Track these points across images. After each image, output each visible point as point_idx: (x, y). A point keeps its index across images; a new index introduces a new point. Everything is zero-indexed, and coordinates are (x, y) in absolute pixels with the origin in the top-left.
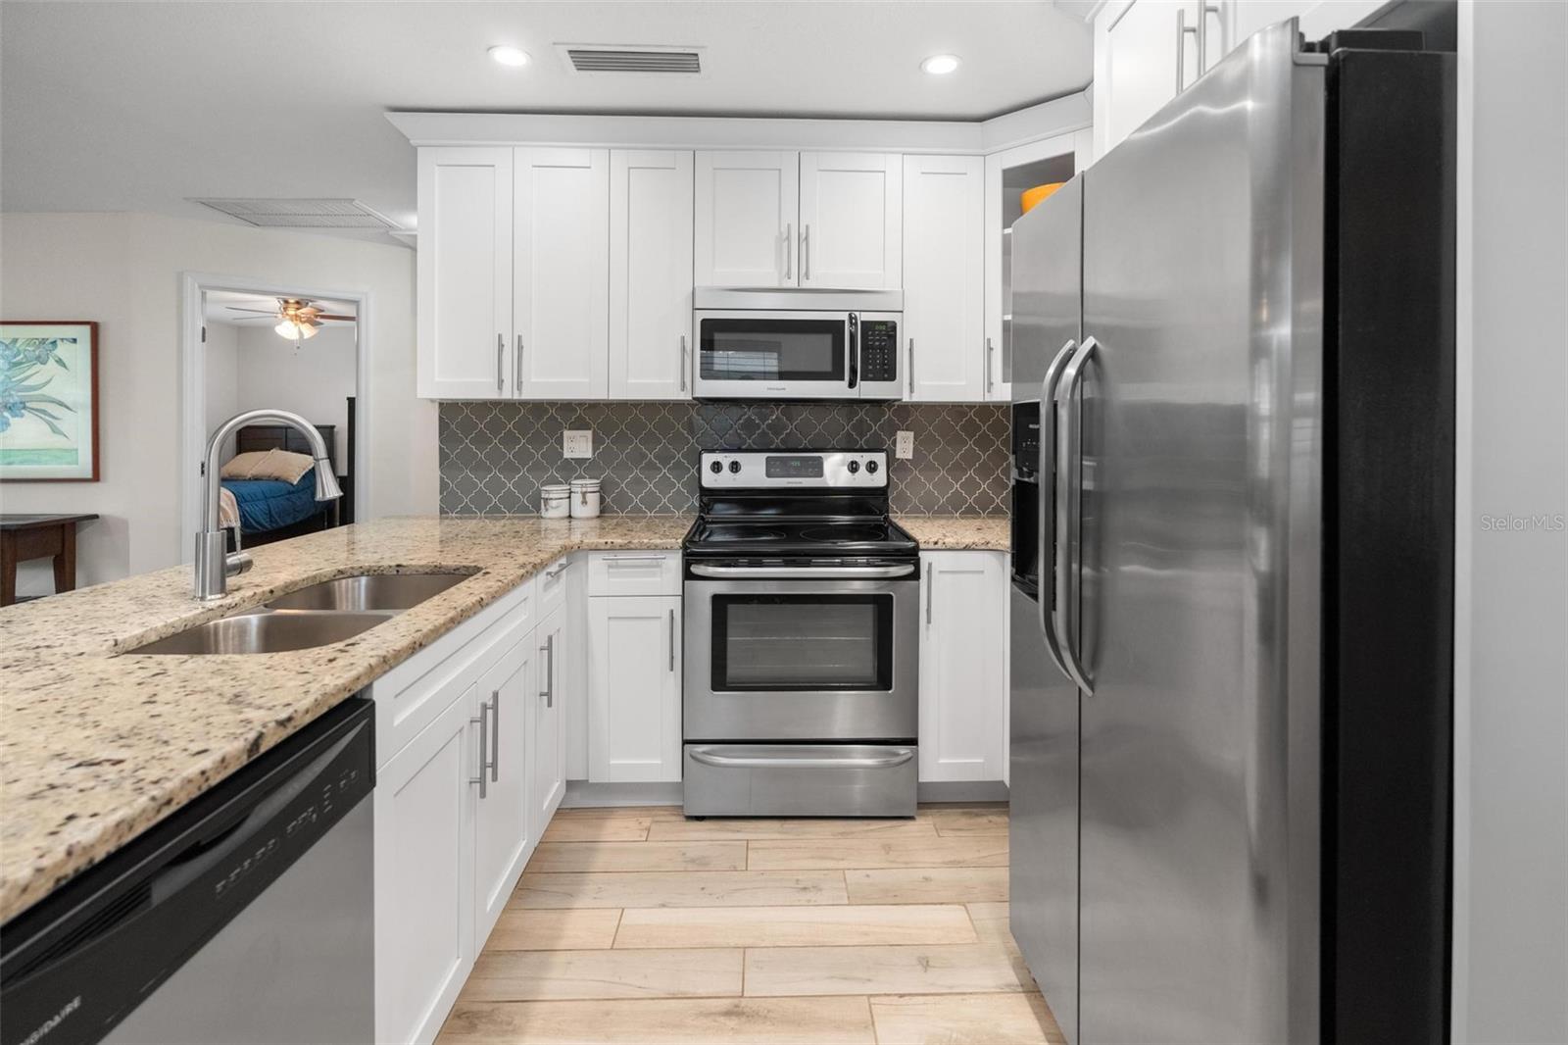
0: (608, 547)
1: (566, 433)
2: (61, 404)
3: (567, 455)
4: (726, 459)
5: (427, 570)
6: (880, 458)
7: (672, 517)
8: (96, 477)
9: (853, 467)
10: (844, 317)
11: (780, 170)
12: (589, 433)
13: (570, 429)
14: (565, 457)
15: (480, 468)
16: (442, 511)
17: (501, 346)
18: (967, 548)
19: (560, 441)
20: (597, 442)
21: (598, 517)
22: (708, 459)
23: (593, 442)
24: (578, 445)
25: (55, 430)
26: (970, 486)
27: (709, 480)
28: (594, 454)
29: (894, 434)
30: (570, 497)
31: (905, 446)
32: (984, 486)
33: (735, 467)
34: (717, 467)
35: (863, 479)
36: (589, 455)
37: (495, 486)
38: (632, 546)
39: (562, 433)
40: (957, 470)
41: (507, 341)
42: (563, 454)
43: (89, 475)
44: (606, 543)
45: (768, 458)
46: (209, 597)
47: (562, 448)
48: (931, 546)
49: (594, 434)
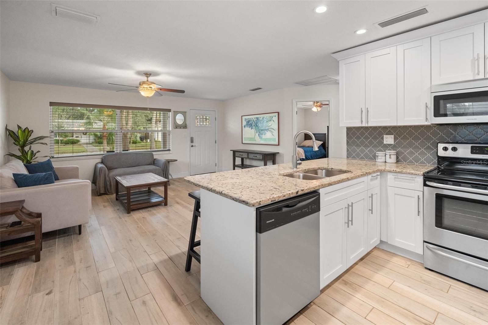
0: (394, 171)
1: (385, 136)
2: (273, 129)
3: (385, 143)
4: (450, 146)
5: (339, 170)
7: (424, 165)
8: (279, 145)
12: (393, 136)
13: (386, 135)
14: (384, 143)
15: (358, 146)
16: (347, 157)
17: (362, 111)
19: (383, 138)
20: (395, 139)
21: (396, 163)
22: (441, 146)
23: (394, 139)
24: (389, 140)
25: (273, 135)
27: (441, 153)
28: (394, 143)
30: (385, 156)
33: (454, 149)
34: (445, 149)
36: (393, 143)
37: (362, 151)
38: (403, 172)
39: (383, 136)
41: (363, 110)
42: (383, 142)
43: (278, 144)
44: (394, 170)
45: (472, 147)
46: (294, 169)
47: (383, 141)
49: (395, 136)
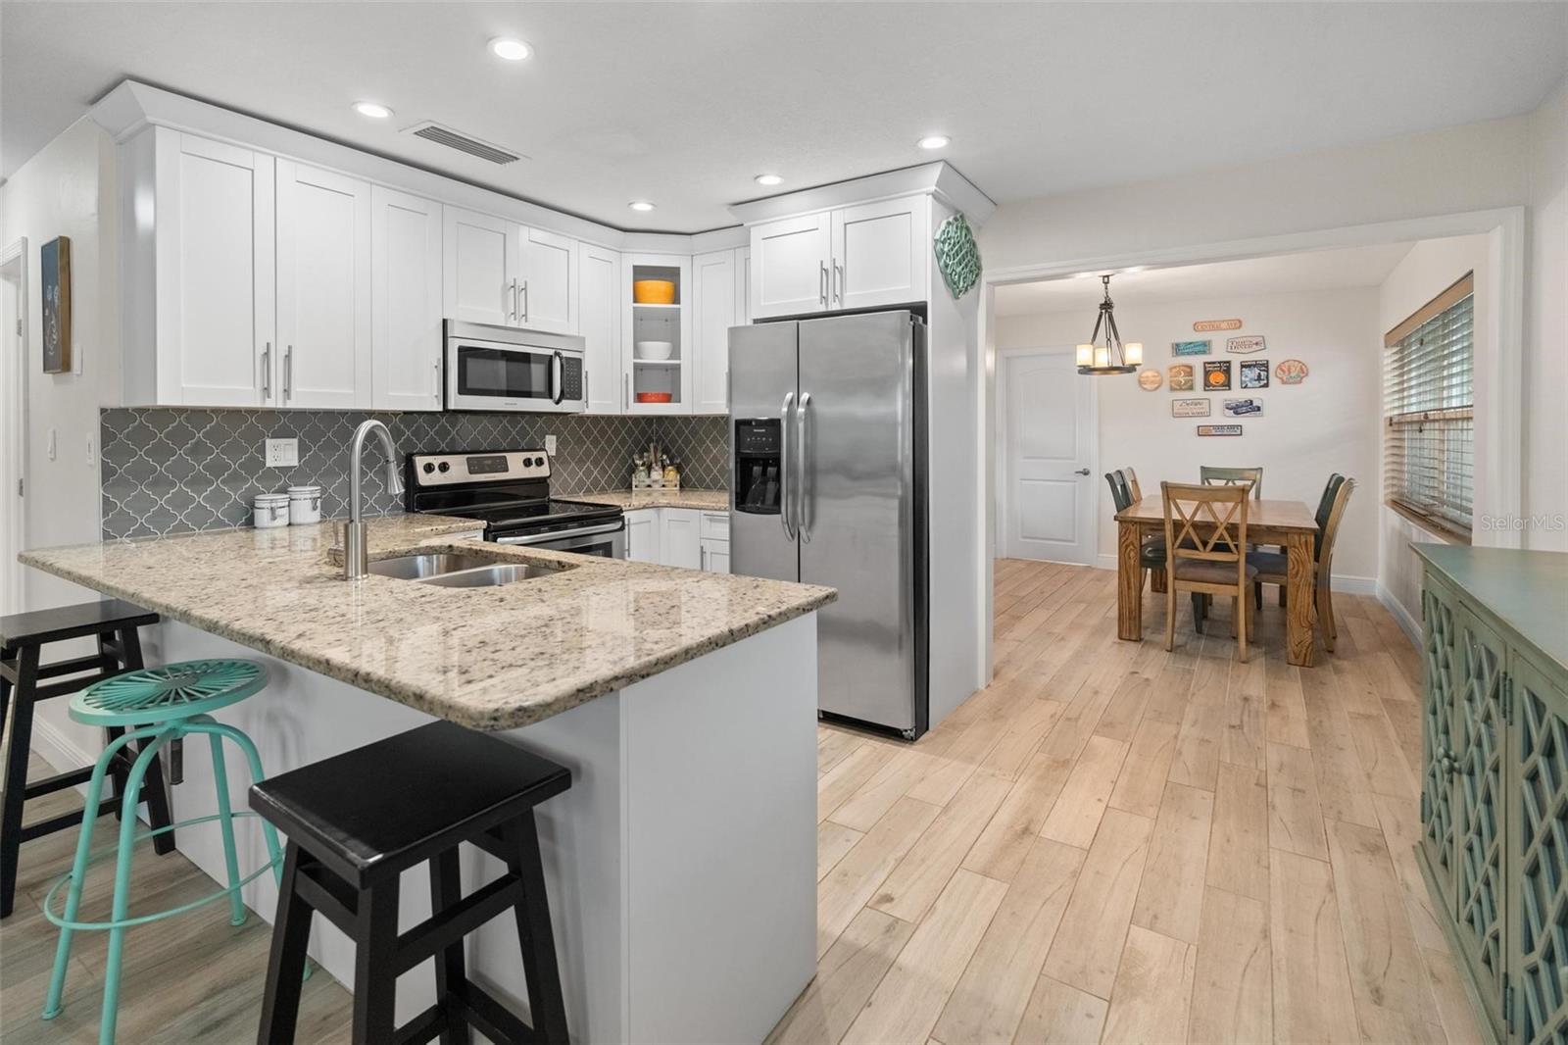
1: (269, 442)
3: (270, 463)
4: (436, 461)
6: (542, 455)
7: (379, 516)
9: (527, 463)
10: (551, 352)
11: (505, 235)
12: (295, 441)
13: (272, 438)
14: (268, 465)
16: (106, 536)
18: (644, 507)
19: (262, 450)
20: (303, 450)
21: (320, 522)
22: (420, 462)
23: (299, 450)
24: (282, 453)
26: (588, 473)
27: (424, 479)
28: (300, 461)
29: (544, 437)
30: (289, 506)
31: (551, 443)
32: (595, 473)
33: (444, 467)
34: (429, 468)
35: (534, 472)
36: (295, 463)
37: (182, 502)
39: (264, 442)
40: (581, 462)
42: (265, 463)
45: (468, 459)
47: (264, 457)
48: (628, 508)
49: (300, 442)
